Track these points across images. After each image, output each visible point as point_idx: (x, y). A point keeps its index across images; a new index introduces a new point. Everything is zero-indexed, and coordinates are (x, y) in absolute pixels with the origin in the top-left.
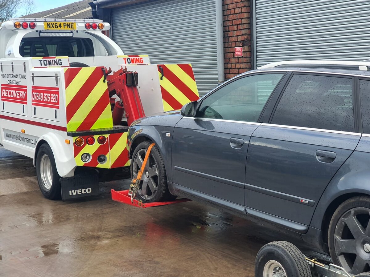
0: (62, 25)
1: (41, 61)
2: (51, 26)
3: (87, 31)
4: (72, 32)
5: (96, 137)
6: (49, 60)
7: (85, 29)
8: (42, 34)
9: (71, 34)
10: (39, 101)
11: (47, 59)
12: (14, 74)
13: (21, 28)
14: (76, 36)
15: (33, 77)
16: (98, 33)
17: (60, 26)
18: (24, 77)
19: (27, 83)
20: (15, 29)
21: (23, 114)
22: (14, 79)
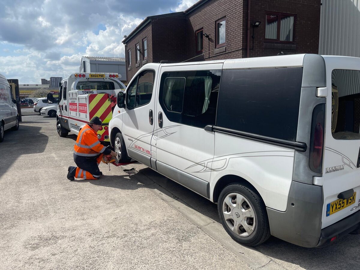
0: (98, 76)
1: (83, 91)
2: (93, 76)
3: (110, 78)
4: (103, 79)
5: (103, 127)
6: (87, 91)
7: (109, 77)
8: (89, 80)
9: (103, 80)
10: (81, 110)
11: (86, 91)
12: (73, 98)
13: (78, 77)
14: (106, 80)
15: (79, 99)
16: (115, 79)
17: (97, 76)
18: (76, 99)
19: (77, 102)
20: (75, 77)
21: (76, 116)
22: (73, 100)
